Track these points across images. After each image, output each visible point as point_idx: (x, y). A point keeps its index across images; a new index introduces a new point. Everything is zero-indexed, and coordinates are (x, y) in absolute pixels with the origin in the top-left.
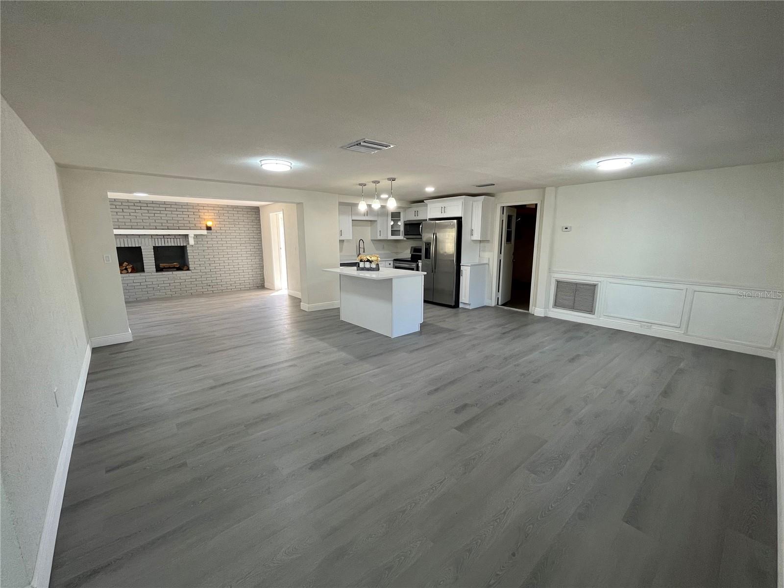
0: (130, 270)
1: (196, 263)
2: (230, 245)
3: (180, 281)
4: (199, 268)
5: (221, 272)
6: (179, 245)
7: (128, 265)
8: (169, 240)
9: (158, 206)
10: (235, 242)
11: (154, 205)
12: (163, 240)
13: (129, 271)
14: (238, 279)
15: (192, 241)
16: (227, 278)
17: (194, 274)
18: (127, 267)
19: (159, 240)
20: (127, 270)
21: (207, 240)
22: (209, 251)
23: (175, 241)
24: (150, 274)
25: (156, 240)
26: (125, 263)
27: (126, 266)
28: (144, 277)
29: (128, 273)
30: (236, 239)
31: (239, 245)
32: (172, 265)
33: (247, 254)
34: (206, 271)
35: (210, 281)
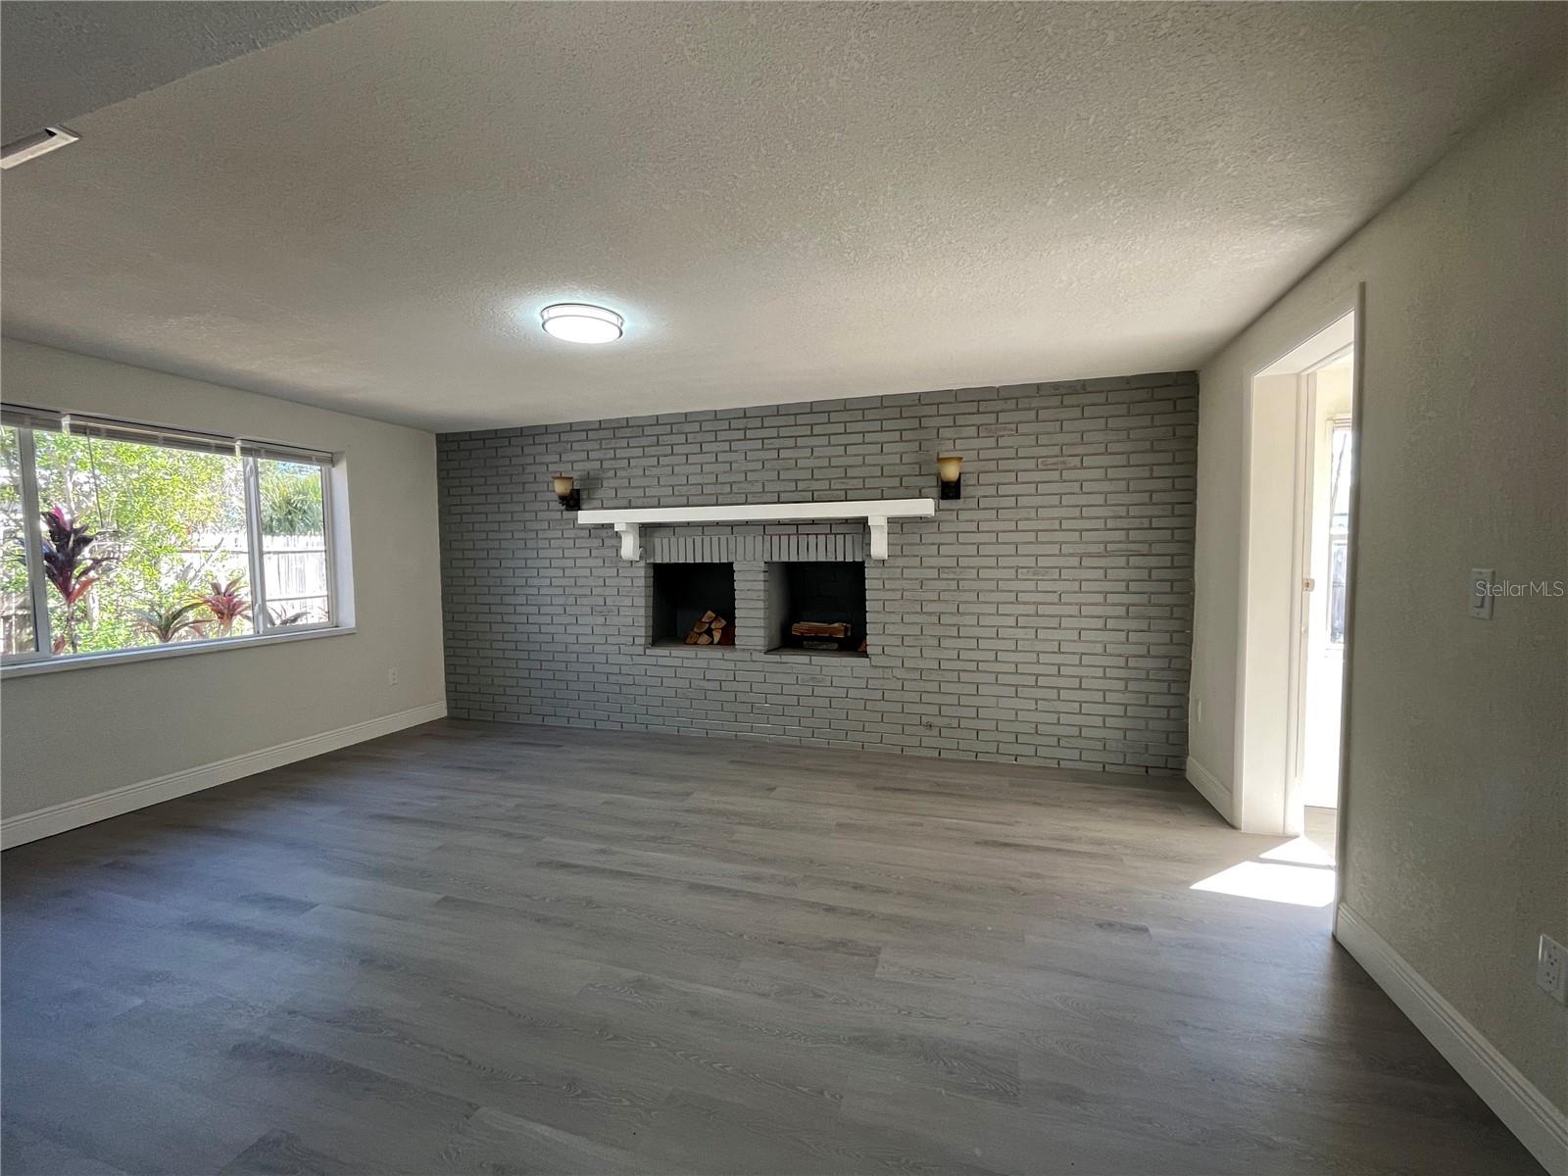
0: (717, 636)
1: (890, 629)
2: (1031, 562)
3: (831, 692)
4: (900, 651)
5: (979, 678)
6: (840, 559)
7: (715, 619)
8: (812, 539)
9: (791, 420)
10: (1055, 549)
11: (781, 421)
12: (794, 539)
13: (716, 640)
14: (1053, 718)
15: (879, 546)
16: (1003, 703)
17: (879, 673)
18: (713, 626)
19: (784, 539)
20: (712, 636)
21: (938, 538)
22: (942, 585)
23: (831, 547)
24: (746, 656)
25: (775, 539)
26: (709, 613)
27: (710, 623)
28: (731, 666)
29: (712, 643)
30: (1060, 536)
31: (1075, 561)
32: (824, 630)
33: (1105, 603)
34: (922, 664)
35: (935, 710)
